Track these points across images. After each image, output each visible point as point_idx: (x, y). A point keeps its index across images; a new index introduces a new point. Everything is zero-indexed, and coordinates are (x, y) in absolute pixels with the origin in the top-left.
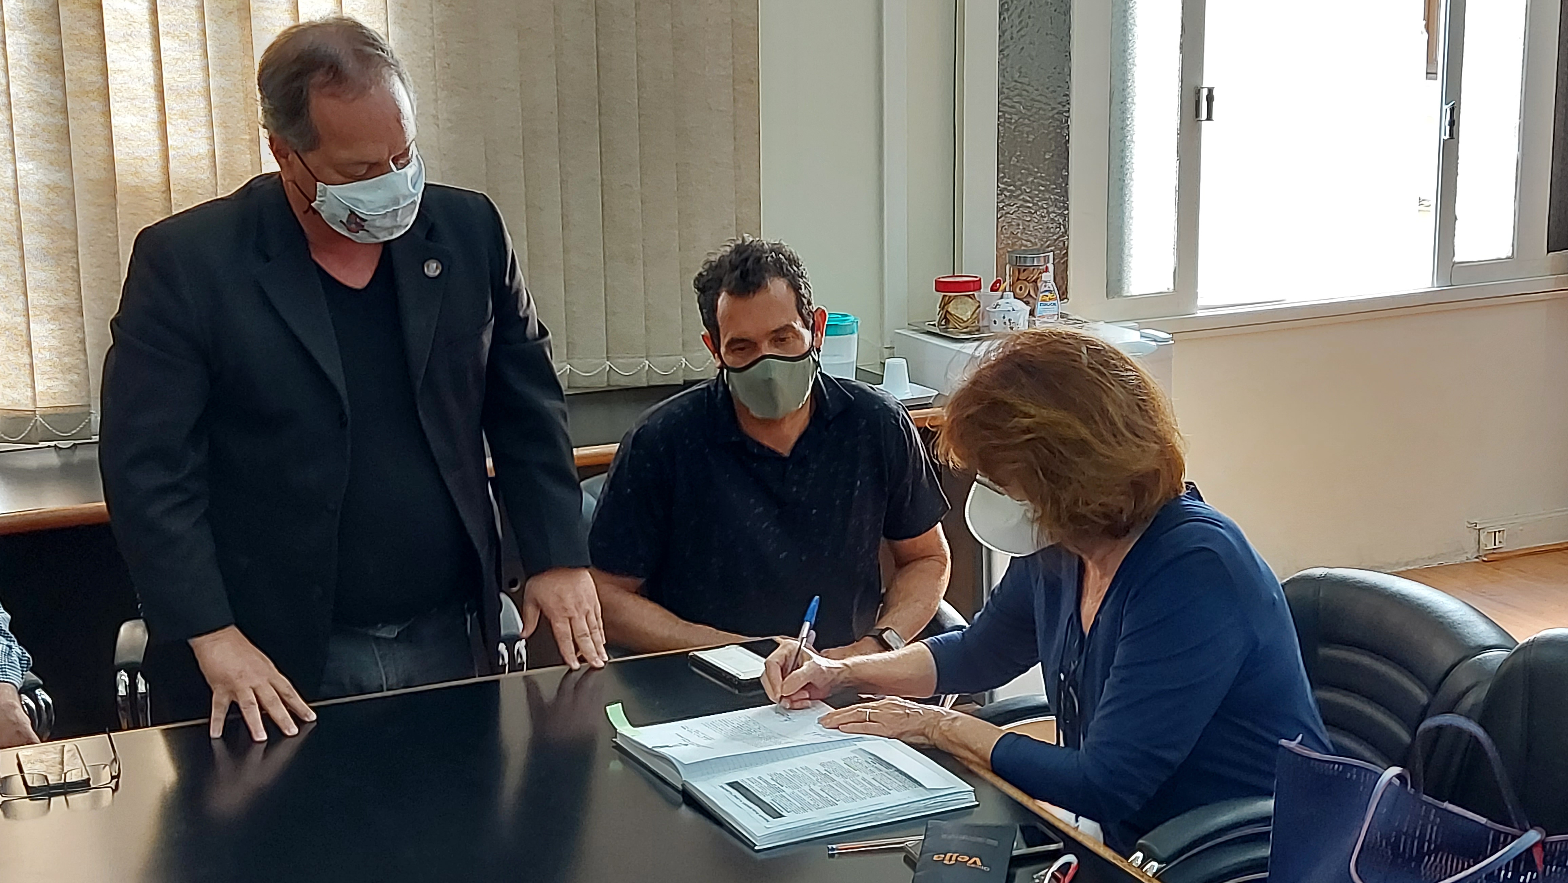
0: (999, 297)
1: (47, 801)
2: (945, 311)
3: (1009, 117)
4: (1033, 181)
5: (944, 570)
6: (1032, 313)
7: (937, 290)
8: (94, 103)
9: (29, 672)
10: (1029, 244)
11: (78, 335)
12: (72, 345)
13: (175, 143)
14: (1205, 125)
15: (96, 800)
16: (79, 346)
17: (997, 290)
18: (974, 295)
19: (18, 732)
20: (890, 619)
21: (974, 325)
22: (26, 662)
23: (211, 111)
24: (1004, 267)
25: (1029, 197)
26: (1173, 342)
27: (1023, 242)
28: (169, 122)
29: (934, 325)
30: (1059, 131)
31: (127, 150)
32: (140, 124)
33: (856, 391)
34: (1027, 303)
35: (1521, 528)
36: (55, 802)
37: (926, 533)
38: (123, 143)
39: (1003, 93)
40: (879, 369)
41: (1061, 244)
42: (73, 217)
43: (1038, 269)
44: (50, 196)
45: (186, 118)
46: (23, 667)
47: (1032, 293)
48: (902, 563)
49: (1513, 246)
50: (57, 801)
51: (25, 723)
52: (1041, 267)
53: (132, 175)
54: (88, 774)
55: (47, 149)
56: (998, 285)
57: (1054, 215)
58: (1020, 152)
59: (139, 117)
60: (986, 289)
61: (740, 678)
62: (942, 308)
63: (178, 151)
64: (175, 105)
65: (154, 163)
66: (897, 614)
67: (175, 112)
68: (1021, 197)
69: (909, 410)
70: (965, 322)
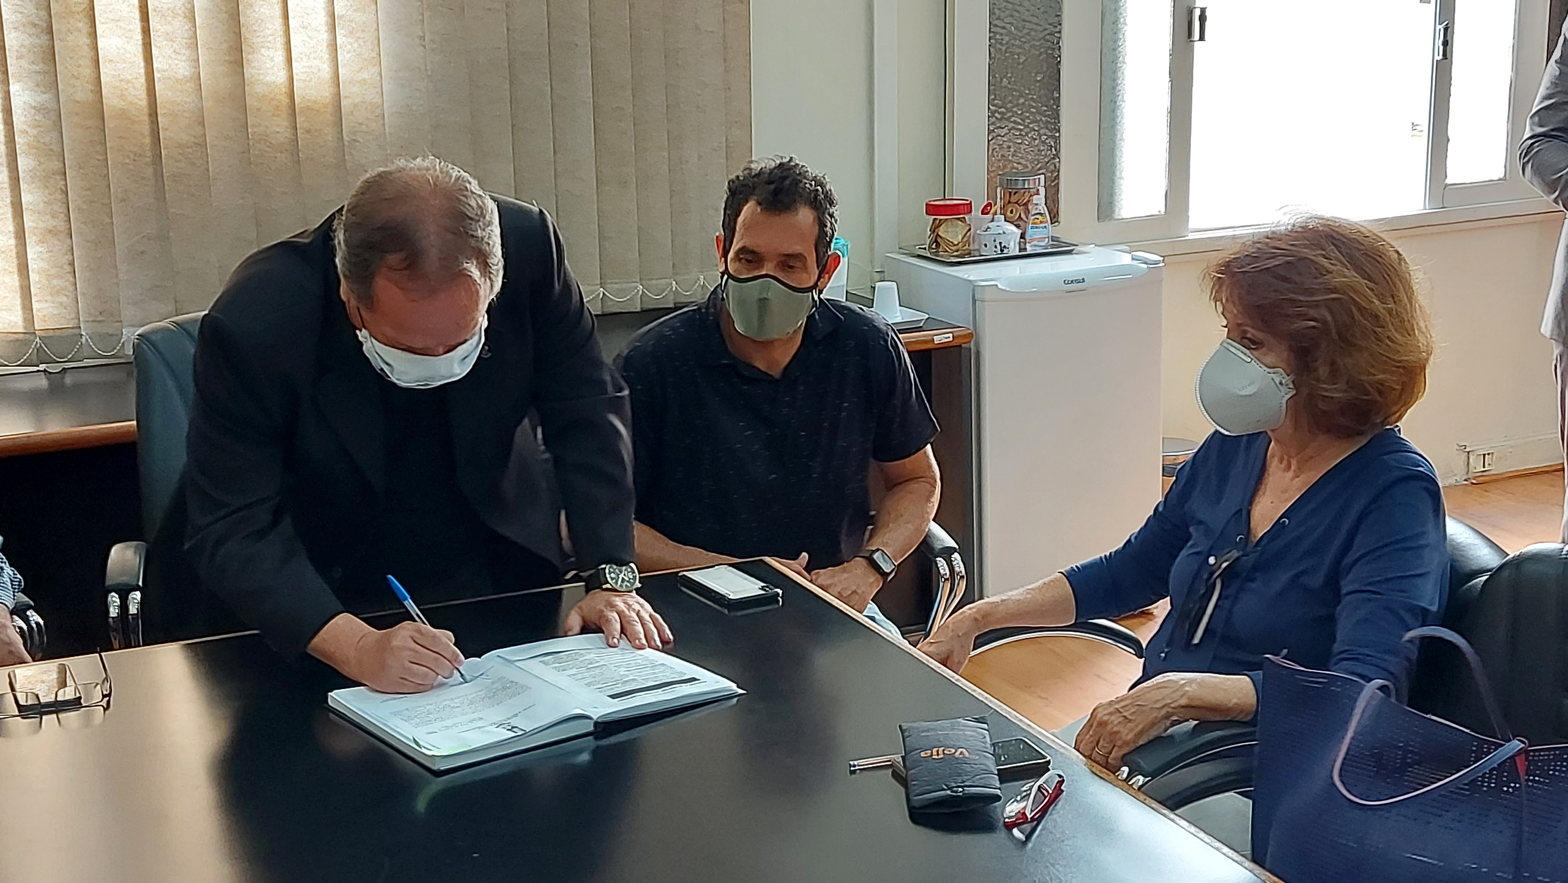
0: (990, 220)
1: (38, 719)
2: (935, 234)
3: (1000, 38)
4: (1023, 103)
5: (934, 492)
6: (1023, 236)
7: (926, 213)
8: (80, 25)
9: (20, 593)
10: (1020, 167)
11: (67, 257)
12: (62, 267)
13: (159, 66)
14: (1198, 46)
15: (88, 719)
16: (68, 268)
17: (988, 213)
18: (964, 218)
19: (11, 652)
20: (880, 540)
21: (964, 248)
22: (17, 583)
23: (195, 32)
24: (994, 190)
25: (1021, 120)
26: (1163, 264)
27: (1015, 164)
28: (155, 45)
29: (925, 249)
30: (1050, 52)
31: (113, 72)
32: (126, 46)
33: (846, 312)
34: (1018, 226)
35: (1510, 450)
36: (46, 719)
37: (916, 455)
38: (108, 65)
39: (994, 14)
40: (869, 293)
41: (1052, 167)
42: (60, 139)
43: (1029, 192)
44: (37, 117)
45: (171, 40)
46: (15, 589)
47: (1023, 216)
48: (893, 484)
49: (1505, 167)
50: (49, 720)
51: (17, 643)
52: (1032, 190)
53: (118, 97)
54: (80, 693)
55: (33, 70)
56: (989, 208)
57: (1045, 137)
58: (1012, 73)
59: (124, 38)
60: (976, 212)
61: (730, 597)
62: (933, 231)
63: (163, 73)
64: (159, 27)
65: (139, 86)
66: (888, 535)
67: (159, 34)
68: (1012, 120)
69: (900, 333)
70: (955, 245)
